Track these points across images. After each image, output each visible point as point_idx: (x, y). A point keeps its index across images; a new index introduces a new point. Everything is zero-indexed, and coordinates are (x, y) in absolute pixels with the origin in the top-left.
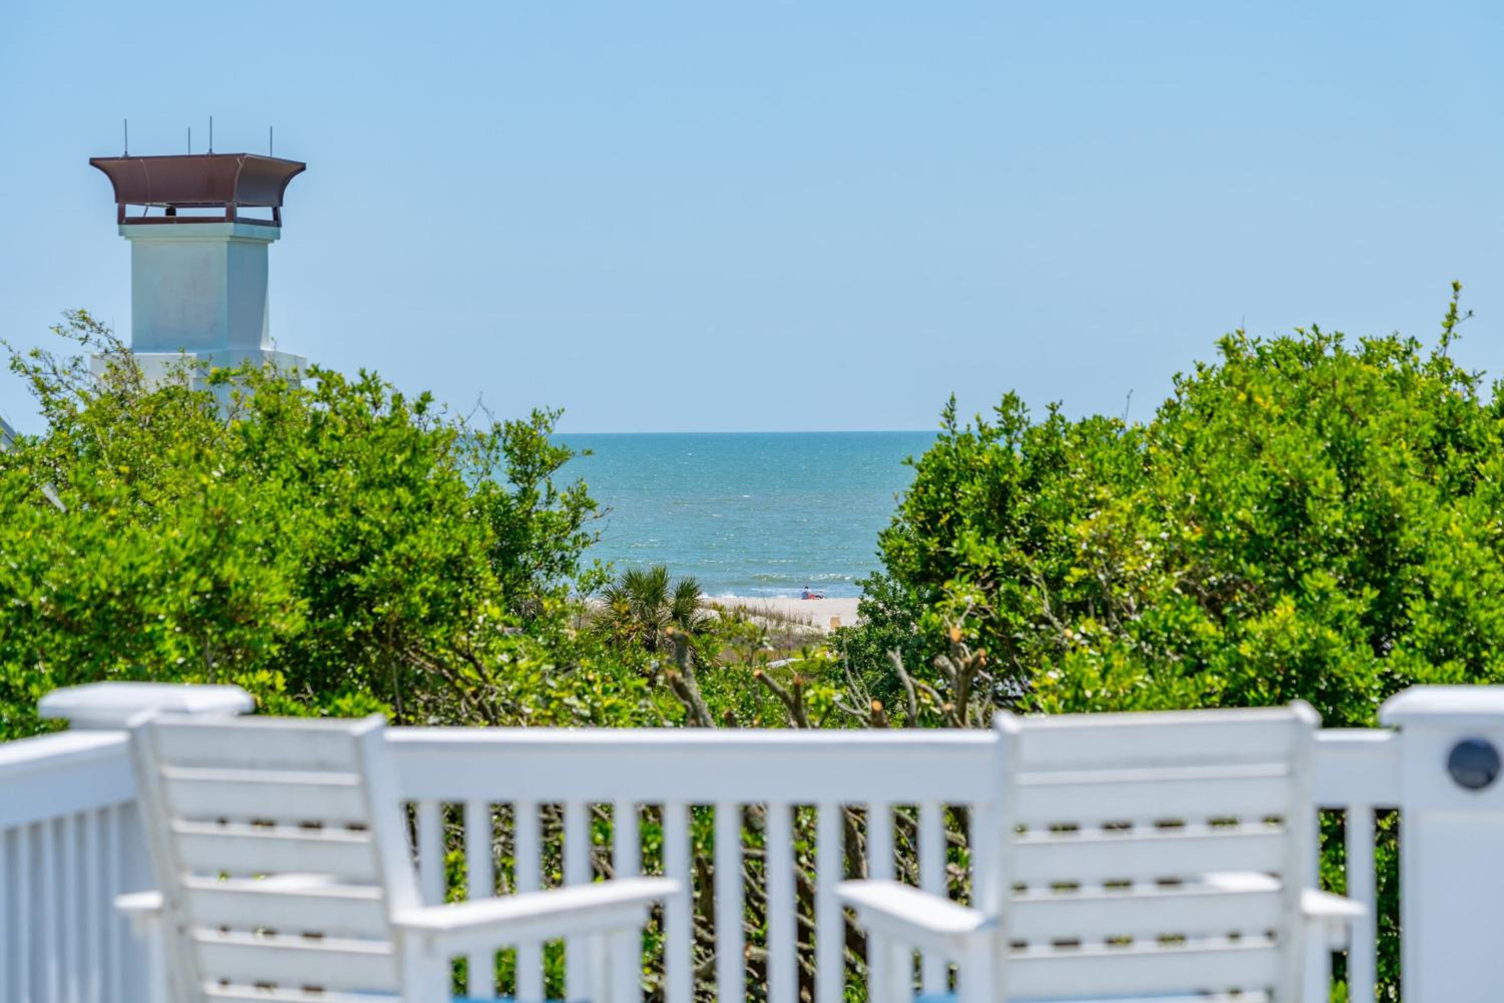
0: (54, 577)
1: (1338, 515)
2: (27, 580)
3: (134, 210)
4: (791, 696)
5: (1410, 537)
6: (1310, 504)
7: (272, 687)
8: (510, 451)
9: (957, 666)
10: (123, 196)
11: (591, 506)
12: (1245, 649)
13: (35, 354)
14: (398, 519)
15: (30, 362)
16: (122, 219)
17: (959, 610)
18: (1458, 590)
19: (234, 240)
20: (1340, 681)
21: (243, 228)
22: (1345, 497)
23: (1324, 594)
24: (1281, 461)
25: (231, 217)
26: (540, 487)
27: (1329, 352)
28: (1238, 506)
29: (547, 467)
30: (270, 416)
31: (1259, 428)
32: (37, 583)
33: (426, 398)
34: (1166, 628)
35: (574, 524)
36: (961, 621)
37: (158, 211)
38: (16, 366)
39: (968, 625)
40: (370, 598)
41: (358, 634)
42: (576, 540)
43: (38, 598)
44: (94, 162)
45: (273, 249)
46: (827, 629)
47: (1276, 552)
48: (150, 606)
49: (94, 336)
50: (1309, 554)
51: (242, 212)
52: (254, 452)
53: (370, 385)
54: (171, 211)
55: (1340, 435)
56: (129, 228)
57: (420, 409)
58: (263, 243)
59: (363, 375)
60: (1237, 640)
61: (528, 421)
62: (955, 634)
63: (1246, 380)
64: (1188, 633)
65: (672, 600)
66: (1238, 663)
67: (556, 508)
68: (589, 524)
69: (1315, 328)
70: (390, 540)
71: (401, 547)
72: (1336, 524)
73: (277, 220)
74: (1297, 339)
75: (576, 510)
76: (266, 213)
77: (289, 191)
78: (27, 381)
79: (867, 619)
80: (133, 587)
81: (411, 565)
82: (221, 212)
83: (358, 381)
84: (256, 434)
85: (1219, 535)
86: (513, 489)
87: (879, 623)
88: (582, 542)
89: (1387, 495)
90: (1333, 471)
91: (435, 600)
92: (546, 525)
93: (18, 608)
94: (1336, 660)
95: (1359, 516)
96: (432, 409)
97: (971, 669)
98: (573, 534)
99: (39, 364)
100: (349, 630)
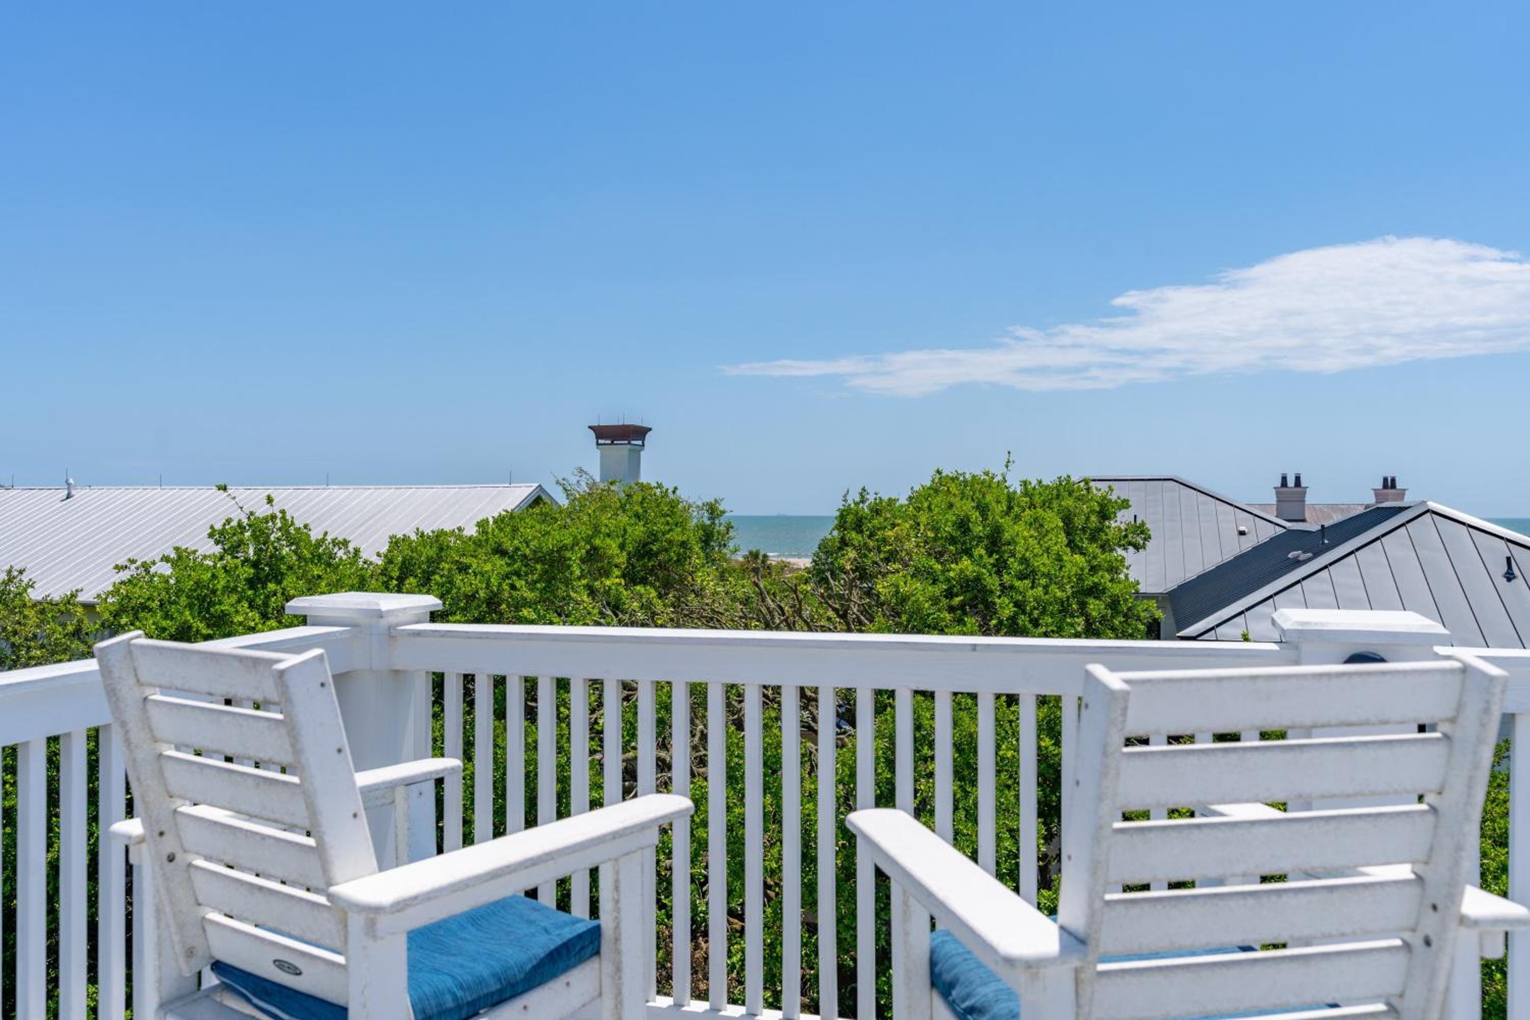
0: (534, 544)
1: (981, 528)
2: (525, 545)
3: (601, 441)
4: (794, 587)
5: (1007, 536)
6: (970, 525)
7: (620, 584)
8: (708, 511)
9: (849, 578)
10: (598, 437)
11: (732, 527)
12: (952, 574)
13: (564, 479)
14: (667, 528)
15: (562, 482)
16: (598, 444)
17: (849, 559)
18: (1027, 554)
19: (630, 450)
20: (986, 586)
21: (633, 447)
22: (982, 522)
23: (981, 556)
24: (960, 510)
25: (629, 443)
26: (717, 522)
27: (961, 478)
28: (945, 526)
29: (719, 516)
30: (628, 495)
31: (952, 499)
32: (528, 546)
33: (676, 488)
34: (923, 566)
35: (728, 533)
36: (849, 563)
37: (609, 442)
38: (558, 483)
39: (852, 564)
40: (657, 554)
41: (653, 566)
42: (728, 538)
43: (528, 552)
44: (590, 427)
45: (642, 453)
46: (803, 567)
47: (959, 541)
48: (568, 554)
49: (584, 476)
50: (971, 542)
51: (633, 442)
52: (623, 507)
53: (659, 486)
54: (612, 442)
55: (979, 501)
56: (600, 447)
57: (674, 492)
58: (639, 451)
59: (657, 483)
60: (949, 571)
61: (713, 502)
62: (848, 567)
63: (947, 483)
64: (932, 568)
65: (761, 558)
66: (948, 580)
67: (722, 528)
68: (732, 533)
69: (956, 471)
70: (664, 534)
71: (668, 536)
72: (980, 531)
73: (643, 445)
74: (951, 475)
75: (728, 530)
76: (640, 443)
77: (647, 436)
78: (561, 488)
79: (814, 564)
80: (561, 548)
81: (670, 542)
82: (626, 442)
83: (656, 485)
84: (623, 501)
85: (939, 535)
86: (708, 522)
87: (817, 564)
88: (730, 538)
89: (998, 522)
90: (978, 513)
91: (679, 554)
92: (718, 532)
93: (521, 555)
94: (985, 579)
95: (988, 529)
96: (678, 492)
97: (854, 579)
98: (727, 536)
99: (565, 482)
100: (650, 564)
